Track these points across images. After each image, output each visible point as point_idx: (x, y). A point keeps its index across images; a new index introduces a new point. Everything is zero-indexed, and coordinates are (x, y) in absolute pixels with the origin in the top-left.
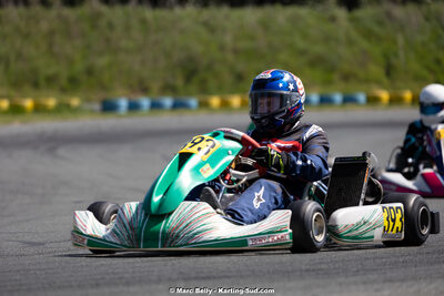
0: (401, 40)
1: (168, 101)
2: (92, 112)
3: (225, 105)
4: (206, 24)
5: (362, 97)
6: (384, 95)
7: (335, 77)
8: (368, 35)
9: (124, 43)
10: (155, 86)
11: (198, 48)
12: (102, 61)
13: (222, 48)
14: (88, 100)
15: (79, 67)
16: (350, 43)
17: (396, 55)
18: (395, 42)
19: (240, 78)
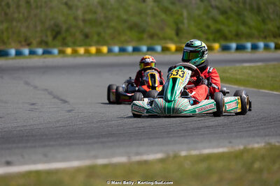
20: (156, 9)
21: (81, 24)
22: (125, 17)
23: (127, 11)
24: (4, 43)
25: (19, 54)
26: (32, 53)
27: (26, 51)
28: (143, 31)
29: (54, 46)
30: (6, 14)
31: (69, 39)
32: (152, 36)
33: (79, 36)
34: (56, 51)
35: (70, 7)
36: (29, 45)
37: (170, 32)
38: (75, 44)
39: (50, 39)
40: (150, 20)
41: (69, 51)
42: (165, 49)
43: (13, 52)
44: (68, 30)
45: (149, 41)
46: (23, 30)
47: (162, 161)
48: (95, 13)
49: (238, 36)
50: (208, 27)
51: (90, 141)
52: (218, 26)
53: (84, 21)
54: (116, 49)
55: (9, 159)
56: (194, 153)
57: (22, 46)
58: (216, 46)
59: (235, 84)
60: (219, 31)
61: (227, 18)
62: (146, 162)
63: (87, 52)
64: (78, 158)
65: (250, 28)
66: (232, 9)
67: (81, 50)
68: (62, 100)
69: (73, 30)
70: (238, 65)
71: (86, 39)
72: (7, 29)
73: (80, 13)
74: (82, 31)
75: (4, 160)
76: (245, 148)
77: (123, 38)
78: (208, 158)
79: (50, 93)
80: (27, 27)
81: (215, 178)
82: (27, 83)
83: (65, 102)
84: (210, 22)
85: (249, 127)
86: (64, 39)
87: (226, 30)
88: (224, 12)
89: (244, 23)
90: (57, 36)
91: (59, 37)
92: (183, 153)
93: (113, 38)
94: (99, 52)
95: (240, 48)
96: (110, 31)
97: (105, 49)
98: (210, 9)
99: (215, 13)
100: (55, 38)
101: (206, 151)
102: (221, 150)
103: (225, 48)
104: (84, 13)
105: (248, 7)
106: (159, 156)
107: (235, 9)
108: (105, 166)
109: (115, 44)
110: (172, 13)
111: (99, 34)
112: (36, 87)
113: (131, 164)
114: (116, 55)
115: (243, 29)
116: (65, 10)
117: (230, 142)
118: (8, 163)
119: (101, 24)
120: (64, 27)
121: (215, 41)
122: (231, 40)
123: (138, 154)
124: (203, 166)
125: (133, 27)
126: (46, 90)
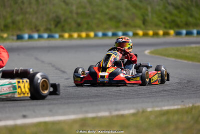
0: (149, 9)
1: (46, 35)
2: (13, 40)
3: (71, 37)
4: (64, 2)
5: (131, 33)
6: (141, 33)
7: (121, 25)
8: (135, 6)
9: (28, 10)
10: (42, 29)
11: (61, 12)
12: (19, 18)
13: (71, 12)
14: (13, 35)
15: (9, 20)
16: (127, 10)
17: (147, 15)
18: (147, 9)
19: (79, 25)
20: (129, 6)
21: (75, 16)
22: (106, 11)
23: (108, 7)
24: (20, 30)
25: (31, 37)
26: (40, 37)
27: (36, 35)
28: (119, 21)
29: (56, 32)
30: (21, 9)
31: (67, 27)
32: (126, 25)
33: (74, 25)
34: (57, 36)
35: (67, 4)
36: (38, 31)
37: (139, 22)
38: (71, 30)
39: (53, 27)
40: (124, 13)
41: (66, 35)
42: (135, 35)
43: (26, 36)
44: (65, 20)
45: (124, 29)
46: (34, 20)
47: (133, 115)
48: (85, 8)
49: (187, 25)
50: (166, 18)
51: (82, 100)
52: (173, 18)
53: (77, 14)
54: (100, 34)
55: (25, 113)
56: (157, 109)
57: (33, 32)
58: (172, 32)
59: (185, 59)
60: (173, 21)
61: (180, 12)
62: (122, 116)
63: (80, 37)
64: (74, 113)
65: (196, 19)
66: (182, 5)
67: (75, 35)
68: (61, 71)
69: (70, 20)
70: (187, 46)
71: (79, 27)
72: (22, 20)
73: (74, 8)
74: (75, 21)
75: (21, 114)
76: (193, 106)
77: (105, 26)
78: (167, 112)
79: (53, 66)
80: (37, 18)
81: (172, 127)
82: (37, 59)
83: (64, 72)
84: (167, 15)
85: (196, 91)
86: (63, 27)
87: (178, 20)
88: (177, 8)
89: (192, 16)
90: (58, 25)
91: (59, 26)
92: (149, 110)
93: (98, 26)
94: (88, 36)
95: (189, 34)
96: (95, 21)
97: (92, 34)
98: (167, 5)
99: (171, 8)
100: (56, 26)
101: (166, 108)
102: (176, 107)
103: (178, 34)
104: (77, 8)
105: (194, 4)
106: (132, 111)
107: (185, 5)
108: (93, 118)
109: (99, 31)
110: (140, 9)
111: (88, 23)
112: (43, 62)
113: (112, 117)
114: (100, 38)
115: (190, 19)
116: (64, 6)
117: (183, 102)
118: (24, 117)
119: (89, 16)
120: (63, 18)
121: (171, 28)
122: (182, 28)
123: (116, 110)
124: (163, 119)
125: (112, 18)
126: (50, 64)
